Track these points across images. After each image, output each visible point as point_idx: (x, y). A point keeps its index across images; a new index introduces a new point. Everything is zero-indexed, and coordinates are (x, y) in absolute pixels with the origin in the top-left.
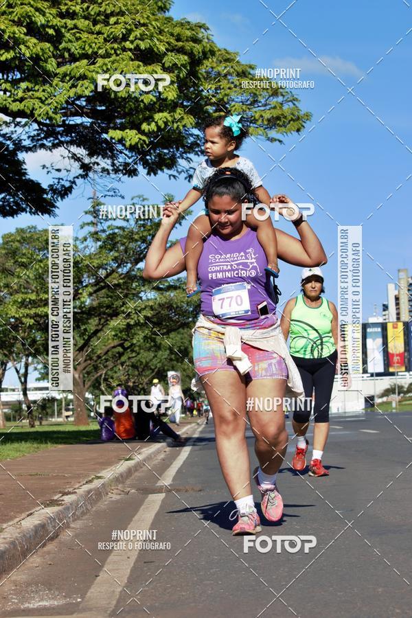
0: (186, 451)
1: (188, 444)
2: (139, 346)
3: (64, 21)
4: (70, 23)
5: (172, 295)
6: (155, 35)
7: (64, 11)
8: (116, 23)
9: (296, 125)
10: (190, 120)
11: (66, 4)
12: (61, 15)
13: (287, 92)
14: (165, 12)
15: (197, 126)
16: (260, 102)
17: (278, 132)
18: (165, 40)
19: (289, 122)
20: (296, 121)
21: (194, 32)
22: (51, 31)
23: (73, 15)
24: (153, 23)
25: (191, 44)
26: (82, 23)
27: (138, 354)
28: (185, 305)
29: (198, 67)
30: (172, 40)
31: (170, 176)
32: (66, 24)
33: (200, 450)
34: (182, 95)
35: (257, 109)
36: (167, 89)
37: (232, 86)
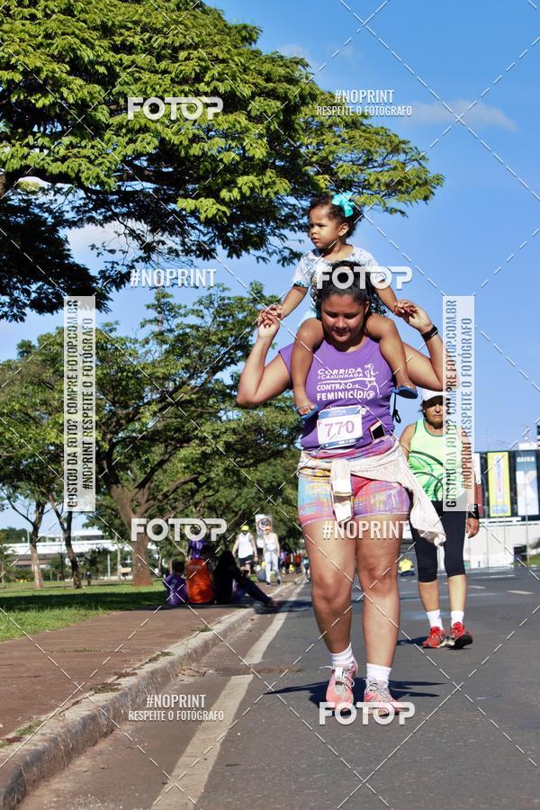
0: (280, 619)
1: (283, 609)
2: (218, 482)
3: (119, 56)
4: (126, 59)
5: (261, 414)
6: (238, 74)
7: (118, 43)
8: (187, 59)
9: (423, 191)
10: (283, 185)
11: (121, 34)
12: (116, 49)
13: (411, 148)
14: (251, 44)
15: (294, 192)
16: (376, 161)
17: (399, 200)
18: (251, 80)
19: (414, 188)
20: (424, 186)
21: (288, 70)
22: (102, 70)
23: (130, 49)
24: (236, 59)
25: (286, 85)
26: (142, 59)
27: (217, 492)
28: (278, 428)
29: (296, 115)
30: (261, 81)
31: (258, 258)
32: (121, 59)
33: (299, 617)
34: (273, 152)
35: (372, 170)
36: (254, 145)
37: (339, 140)
